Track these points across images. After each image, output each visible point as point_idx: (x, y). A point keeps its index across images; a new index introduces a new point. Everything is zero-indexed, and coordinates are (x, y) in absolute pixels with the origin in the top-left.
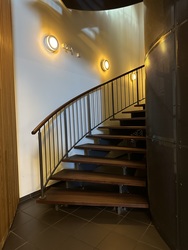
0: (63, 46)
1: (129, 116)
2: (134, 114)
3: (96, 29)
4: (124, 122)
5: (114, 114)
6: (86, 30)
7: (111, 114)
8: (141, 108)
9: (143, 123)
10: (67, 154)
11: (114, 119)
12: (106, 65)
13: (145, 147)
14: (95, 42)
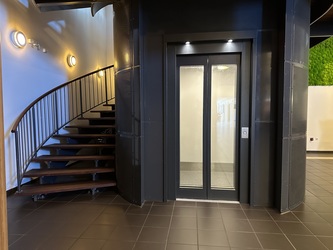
0: (29, 41)
1: (98, 116)
2: (103, 114)
3: (63, 22)
4: (93, 121)
5: (82, 113)
6: (52, 24)
7: (79, 113)
8: (110, 108)
9: (113, 122)
10: (36, 154)
11: (82, 118)
12: (73, 61)
13: (114, 143)
14: (61, 36)
